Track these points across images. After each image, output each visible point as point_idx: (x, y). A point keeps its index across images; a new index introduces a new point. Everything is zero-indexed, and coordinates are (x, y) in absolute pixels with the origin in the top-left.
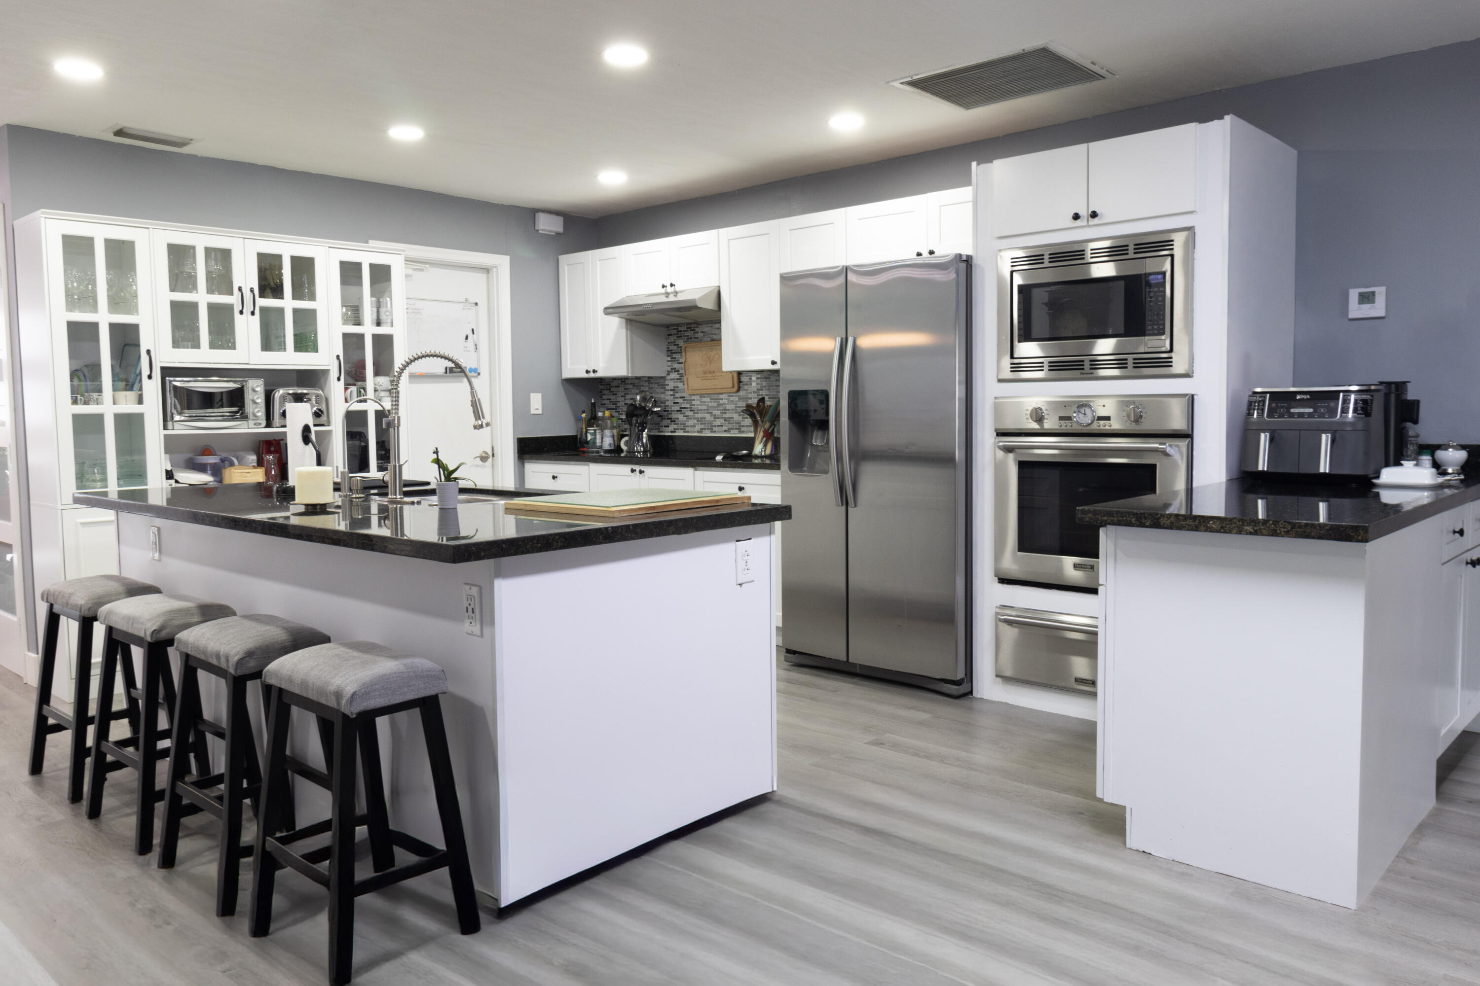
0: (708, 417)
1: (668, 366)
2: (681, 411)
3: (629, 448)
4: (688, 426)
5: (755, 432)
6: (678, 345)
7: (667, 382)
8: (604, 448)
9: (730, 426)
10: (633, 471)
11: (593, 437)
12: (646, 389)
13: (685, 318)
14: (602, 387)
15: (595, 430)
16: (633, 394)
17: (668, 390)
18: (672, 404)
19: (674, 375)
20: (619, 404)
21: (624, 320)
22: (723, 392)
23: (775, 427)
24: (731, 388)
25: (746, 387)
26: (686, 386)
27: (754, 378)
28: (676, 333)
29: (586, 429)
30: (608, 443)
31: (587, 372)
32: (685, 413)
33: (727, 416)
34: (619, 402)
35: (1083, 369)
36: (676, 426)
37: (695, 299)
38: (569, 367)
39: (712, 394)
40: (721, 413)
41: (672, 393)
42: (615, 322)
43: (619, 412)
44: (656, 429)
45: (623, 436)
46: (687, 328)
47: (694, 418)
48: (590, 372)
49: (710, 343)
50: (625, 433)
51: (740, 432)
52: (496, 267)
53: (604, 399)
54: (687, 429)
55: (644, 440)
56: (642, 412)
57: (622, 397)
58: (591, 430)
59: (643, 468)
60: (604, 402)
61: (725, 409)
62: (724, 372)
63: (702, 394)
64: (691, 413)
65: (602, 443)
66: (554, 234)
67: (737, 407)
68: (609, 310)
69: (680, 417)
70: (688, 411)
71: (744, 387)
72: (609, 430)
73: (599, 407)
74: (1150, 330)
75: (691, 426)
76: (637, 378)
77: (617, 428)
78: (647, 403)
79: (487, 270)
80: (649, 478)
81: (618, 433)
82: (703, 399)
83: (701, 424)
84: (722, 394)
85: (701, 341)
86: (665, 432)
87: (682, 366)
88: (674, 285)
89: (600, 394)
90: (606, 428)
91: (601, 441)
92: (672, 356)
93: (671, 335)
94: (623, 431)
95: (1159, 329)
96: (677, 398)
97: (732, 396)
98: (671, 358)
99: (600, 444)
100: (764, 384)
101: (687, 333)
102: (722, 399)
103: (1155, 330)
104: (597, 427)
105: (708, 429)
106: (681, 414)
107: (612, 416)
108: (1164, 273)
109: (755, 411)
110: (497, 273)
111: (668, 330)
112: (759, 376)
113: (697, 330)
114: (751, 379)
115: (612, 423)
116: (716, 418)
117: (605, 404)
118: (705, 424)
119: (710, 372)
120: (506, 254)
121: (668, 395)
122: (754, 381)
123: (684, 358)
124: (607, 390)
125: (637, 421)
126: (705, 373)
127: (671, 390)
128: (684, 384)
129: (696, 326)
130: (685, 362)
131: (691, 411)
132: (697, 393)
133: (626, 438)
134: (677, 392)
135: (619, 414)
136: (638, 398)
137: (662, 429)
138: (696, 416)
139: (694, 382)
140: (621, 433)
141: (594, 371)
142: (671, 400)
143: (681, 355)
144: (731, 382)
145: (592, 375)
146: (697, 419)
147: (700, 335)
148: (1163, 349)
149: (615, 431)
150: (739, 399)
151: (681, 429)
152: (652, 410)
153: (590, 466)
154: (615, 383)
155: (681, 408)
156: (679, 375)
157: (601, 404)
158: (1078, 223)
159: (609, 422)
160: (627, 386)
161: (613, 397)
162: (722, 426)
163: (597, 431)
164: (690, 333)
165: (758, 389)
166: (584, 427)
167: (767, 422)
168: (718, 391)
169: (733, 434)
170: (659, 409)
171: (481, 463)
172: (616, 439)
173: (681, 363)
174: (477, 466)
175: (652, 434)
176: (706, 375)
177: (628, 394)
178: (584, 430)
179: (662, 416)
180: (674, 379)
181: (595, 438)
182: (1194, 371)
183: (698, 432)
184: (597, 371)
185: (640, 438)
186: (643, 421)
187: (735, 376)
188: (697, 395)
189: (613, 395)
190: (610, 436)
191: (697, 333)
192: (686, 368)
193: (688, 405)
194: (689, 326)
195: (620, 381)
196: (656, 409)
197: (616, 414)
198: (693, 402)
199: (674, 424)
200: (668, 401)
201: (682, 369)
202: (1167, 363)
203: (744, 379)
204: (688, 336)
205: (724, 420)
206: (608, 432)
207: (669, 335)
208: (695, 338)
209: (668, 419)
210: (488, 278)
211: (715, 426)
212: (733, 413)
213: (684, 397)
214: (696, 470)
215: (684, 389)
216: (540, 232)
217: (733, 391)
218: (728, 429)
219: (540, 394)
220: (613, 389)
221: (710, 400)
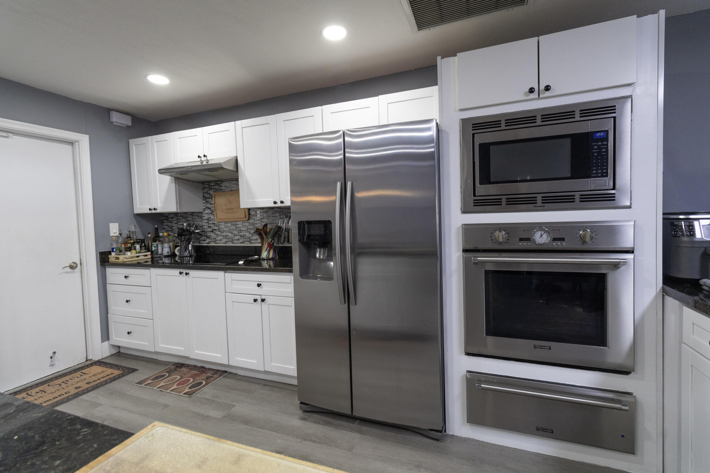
0: (230, 235)
1: (204, 206)
2: (213, 231)
3: (180, 254)
4: (217, 240)
5: (262, 243)
6: (210, 193)
7: (203, 215)
8: (163, 255)
9: (244, 240)
10: (181, 273)
11: (156, 248)
12: (191, 219)
13: (214, 177)
14: (162, 218)
15: (157, 244)
16: (183, 222)
17: (204, 220)
18: (207, 227)
19: (208, 211)
20: (173, 228)
21: (174, 178)
22: (239, 220)
23: (274, 241)
24: (244, 218)
25: (253, 217)
26: (215, 217)
27: (258, 212)
28: (208, 187)
29: (151, 243)
30: (167, 251)
31: (150, 209)
32: (215, 233)
33: (242, 234)
34: (174, 226)
35: (536, 203)
36: (210, 240)
37: (221, 163)
38: (138, 206)
39: (232, 221)
40: (238, 232)
41: (207, 221)
42: (167, 179)
43: (174, 232)
44: (197, 242)
45: (176, 246)
46: (215, 184)
47: (221, 236)
48: (152, 209)
49: (230, 192)
50: (178, 244)
51: (251, 243)
52: (77, 141)
53: (165, 225)
54: (217, 242)
55: (190, 248)
56: (188, 233)
57: (175, 223)
58: (155, 244)
59: (188, 271)
60: (164, 227)
61: (241, 230)
62: (241, 209)
63: (226, 222)
64: (219, 233)
65: (162, 251)
66: (125, 126)
67: (248, 229)
68: (162, 171)
69: (213, 235)
70: (217, 231)
71: (252, 218)
72: (167, 244)
73: (161, 230)
74: (594, 174)
75: (219, 240)
76: (184, 213)
77: (172, 242)
78: (191, 227)
79: (71, 143)
80: (192, 277)
81: (173, 245)
82: (227, 225)
83: (225, 239)
84: (238, 221)
85: (224, 191)
86: (203, 243)
87: (213, 206)
88: (206, 156)
89: (162, 222)
90: (165, 242)
91: (161, 250)
92: (206, 200)
93: (205, 188)
94: (176, 243)
95: (602, 173)
96: (210, 224)
97: (245, 223)
98: (206, 201)
99: (161, 252)
100: (265, 215)
101: (215, 187)
102: (238, 224)
103: (599, 173)
104: (158, 242)
105: (230, 241)
106: (213, 233)
107: (169, 235)
108: (607, 132)
109: (262, 232)
110: (79, 145)
111: (203, 185)
112: (261, 211)
113: (221, 185)
114: (256, 213)
115: (169, 239)
116: (235, 235)
117: (165, 228)
118: (228, 239)
119: (230, 209)
120: (86, 133)
121: (204, 223)
122: (258, 214)
123: (214, 201)
124: (166, 220)
125: (185, 238)
126: (227, 209)
127: (206, 220)
128: (214, 216)
129: (221, 182)
130: (214, 203)
131: (219, 231)
132: (223, 221)
133: (179, 248)
134: (210, 221)
135: (174, 234)
136: (185, 224)
137: (201, 242)
138: (223, 234)
139: (221, 215)
140: (175, 244)
141: (155, 209)
142: (206, 226)
143: (212, 200)
144: (244, 215)
145: (153, 211)
146: (223, 236)
147: (223, 188)
148: (607, 188)
149: (171, 244)
150: (249, 224)
151: (213, 242)
152: (194, 232)
153: (151, 270)
154: (171, 216)
155: (212, 230)
156: (211, 211)
157: (163, 228)
158: (532, 96)
159: (167, 239)
160: (178, 218)
161: (170, 224)
162: (239, 240)
163: (159, 245)
164: (217, 187)
165: (261, 219)
166: (150, 242)
167: (270, 239)
168: (236, 220)
169: (246, 244)
170: (199, 231)
171: (71, 270)
172: (172, 248)
173: (212, 204)
174: (67, 272)
175: (195, 245)
176: (228, 211)
177: (179, 222)
178: (150, 244)
179: (201, 234)
180: (208, 213)
181: (158, 249)
182: (632, 204)
183: (224, 243)
184: (156, 209)
185: (186, 248)
186: (189, 238)
187: (247, 211)
188: (223, 222)
189: (170, 222)
190: (168, 247)
191: (222, 186)
192: (215, 207)
193: (217, 228)
194: (217, 183)
195: (174, 215)
196: (197, 231)
197: (170, 233)
198: (220, 226)
199: (209, 239)
200: (204, 226)
201: (213, 207)
202: (611, 198)
203: (252, 212)
204: (216, 188)
205: (240, 236)
206: (166, 245)
207: (204, 188)
208: (220, 190)
209: (205, 236)
210: (73, 148)
211: (235, 240)
212: (246, 232)
213: (215, 224)
214: (226, 273)
215: (215, 219)
216: (114, 123)
217: (245, 220)
218: (243, 241)
219: (117, 224)
220: (170, 219)
221: (231, 225)
